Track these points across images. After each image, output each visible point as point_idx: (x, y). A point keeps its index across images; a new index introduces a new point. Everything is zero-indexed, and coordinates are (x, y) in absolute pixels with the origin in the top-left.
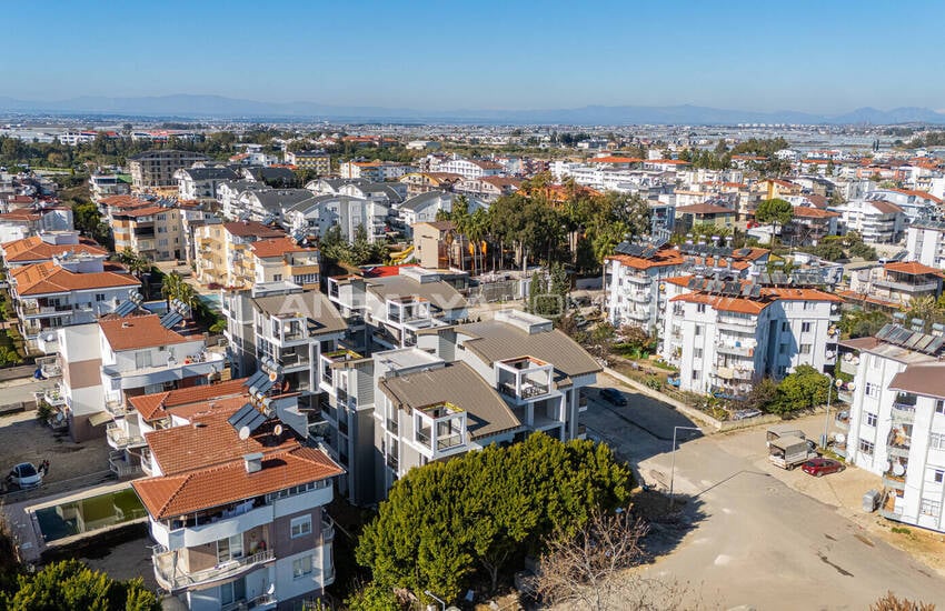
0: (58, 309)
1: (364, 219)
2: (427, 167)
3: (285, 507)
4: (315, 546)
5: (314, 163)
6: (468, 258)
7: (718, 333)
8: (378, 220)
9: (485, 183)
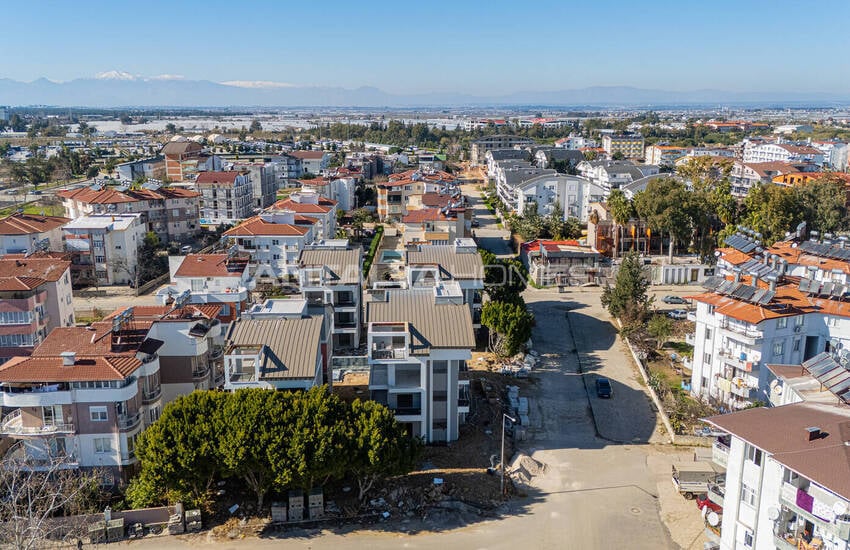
0: (246, 248)
1: (581, 197)
2: (742, 152)
3: (84, 395)
4: (111, 432)
5: (629, 146)
6: (628, 240)
7: (725, 340)
8: (593, 199)
9: (747, 168)
